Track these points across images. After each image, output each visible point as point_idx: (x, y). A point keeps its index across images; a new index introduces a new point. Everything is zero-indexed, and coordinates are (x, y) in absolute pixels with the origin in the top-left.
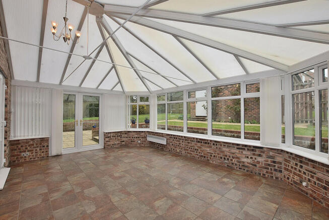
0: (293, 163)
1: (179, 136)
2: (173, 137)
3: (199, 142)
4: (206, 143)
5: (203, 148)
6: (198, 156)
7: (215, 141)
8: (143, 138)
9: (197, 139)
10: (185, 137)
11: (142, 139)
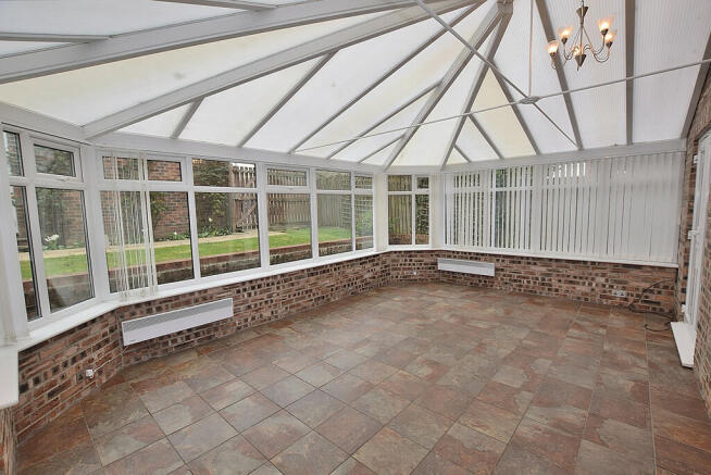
0: (401, 261)
1: (268, 278)
2: (247, 286)
3: (312, 275)
4: (324, 272)
5: (320, 283)
6: (311, 303)
7: (337, 264)
8: (99, 346)
9: (308, 270)
10: (282, 275)
11: (94, 355)
